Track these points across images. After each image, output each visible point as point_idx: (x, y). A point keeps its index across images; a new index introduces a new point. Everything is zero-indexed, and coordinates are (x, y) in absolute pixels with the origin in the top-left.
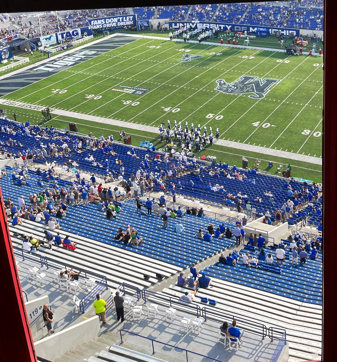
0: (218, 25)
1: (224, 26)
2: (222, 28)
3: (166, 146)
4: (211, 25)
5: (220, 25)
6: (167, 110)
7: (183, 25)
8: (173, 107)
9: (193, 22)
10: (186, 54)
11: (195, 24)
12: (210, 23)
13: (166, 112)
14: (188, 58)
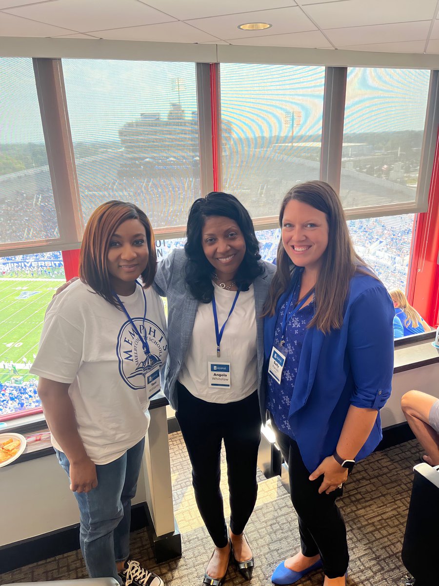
0: (52, 262)
1: (59, 262)
2: (57, 265)
3: (12, 379)
4: (46, 262)
5: (55, 262)
6: (9, 345)
7: (17, 265)
8: (15, 342)
9: (27, 261)
10: (23, 292)
11: (30, 263)
12: (44, 261)
13: (9, 347)
14: (26, 295)
